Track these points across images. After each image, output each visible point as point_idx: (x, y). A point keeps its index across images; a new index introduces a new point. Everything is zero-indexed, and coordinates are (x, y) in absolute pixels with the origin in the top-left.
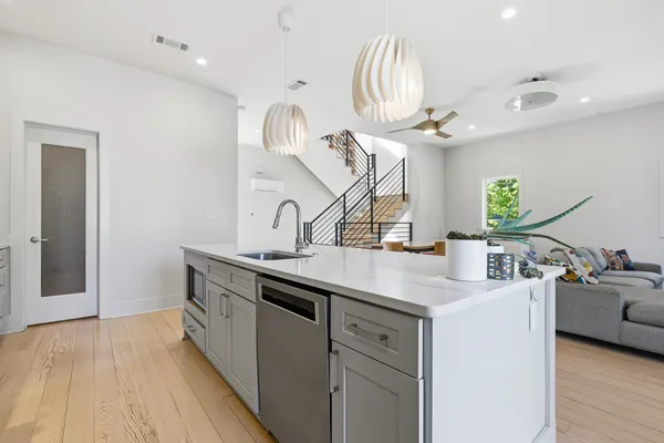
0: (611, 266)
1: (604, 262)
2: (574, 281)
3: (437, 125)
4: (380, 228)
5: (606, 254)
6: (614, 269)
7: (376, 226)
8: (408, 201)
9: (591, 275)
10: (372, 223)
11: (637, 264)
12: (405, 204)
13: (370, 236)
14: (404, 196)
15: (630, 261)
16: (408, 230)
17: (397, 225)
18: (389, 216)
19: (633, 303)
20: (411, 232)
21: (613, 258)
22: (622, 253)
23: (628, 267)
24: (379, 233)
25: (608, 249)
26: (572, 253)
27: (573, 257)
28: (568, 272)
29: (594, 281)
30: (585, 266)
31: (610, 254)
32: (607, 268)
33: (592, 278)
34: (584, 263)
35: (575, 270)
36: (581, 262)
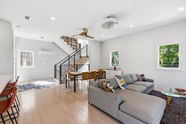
1: (135, 78)
2: (109, 91)
3: (86, 34)
4: (77, 66)
5: (137, 75)
7: (76, 66)
8: (88, 58)
9: (123, 86)
10: (75, 65)
11: (147, 79)
12: (87, 59)
13: (74, 69)
14: (87, 57)
15: (145, 78)
16: (88, 67)
17: (84, 65)
18: (81, 63)
19: (124, 102)
20: (89, 67)
21: (139, 77)
22: (143, 75)
23: (144, 80)
24: (77, 68)
25: (138, 74)
26: (117, 78)
27: (118, 79)
28: (107, 87)
29: (123, 88)
30: (121, 82)
31: (139, 76)
32: (137, 81)
33: (123, 87)
34: (121, 81)
35: (110, 86)
36: (120, 81)
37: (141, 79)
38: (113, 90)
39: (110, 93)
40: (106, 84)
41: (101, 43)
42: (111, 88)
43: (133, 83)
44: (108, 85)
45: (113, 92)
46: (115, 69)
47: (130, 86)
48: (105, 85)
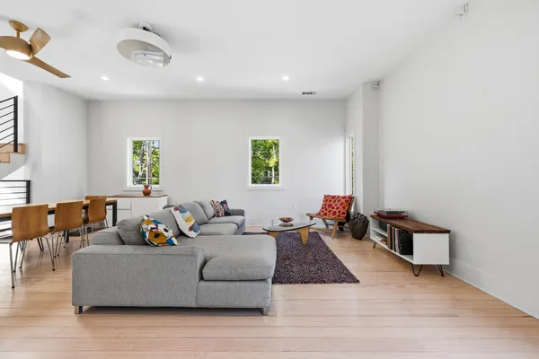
0: (217, 215)
1: (211, 211)
2: (163, 244)
3: (30, 49)
5: (213, 204)
6: (218, 216)
8: (24, 153)
9: (191, 229)
11: (233, 210)
14: (17, 147)
15: (228, 209)
19: (211, 258)
20: (28, 193)
21: (219, 208)
22: (224, 203)
23: (227, 214)
25: (215, 201)
26: (176, 209)
27: (177, 214)
28: (157, 235)
29: (192, 234)
30: (187, 220)
31: (217, 204)
32: (214, 216)
33: (192, 232)
34: (186, 218)
35: (166, 231)
36: (183, 217)
38: (174, 240)
39: (168, 249)
40: (155, 226)
41: (90, 106)
42: (170, 234)
43: (206, 223)
44: (161, 228)
45: (174, 245)
46: (147, 194)
47: (204, 229)
48: (152, 229)
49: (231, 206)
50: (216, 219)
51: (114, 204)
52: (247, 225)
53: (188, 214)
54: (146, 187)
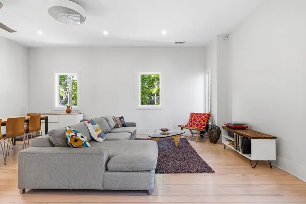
0: (117, 126)
1: (113, 124)
2: (80, 147)
5: (114, 119)
9: (99, 136)
11: (128, 123)
15: (125, 122)
19: (112, 156)
21: (118, 122)
22: (122, 118)
23: (124, 126)
25: (116, 116)
26: (89, 122)
27: (89, 126)
28: (76, 140)
29: (100, 140)
30: (97, 130)
31: (117, 119)
32: (115, 127)
33: (100, 138)
34: (96, 128)
35: (82, 137)
36: (94, 128)
37: (120, 125)
38: (88, 144)
39: (83, 150)
40: (74, 134)
42: (84, 139)
43: (110, 132)
44: (79, 135)
45: (87, 147)
46: (69, 112)
47: (108, 136)
48: (73, 136)
49: (127, 120)
50: (116, 129)
51: (47, 119)
52: (137, 133)
53: (97, 126)
54: (68, 107)
